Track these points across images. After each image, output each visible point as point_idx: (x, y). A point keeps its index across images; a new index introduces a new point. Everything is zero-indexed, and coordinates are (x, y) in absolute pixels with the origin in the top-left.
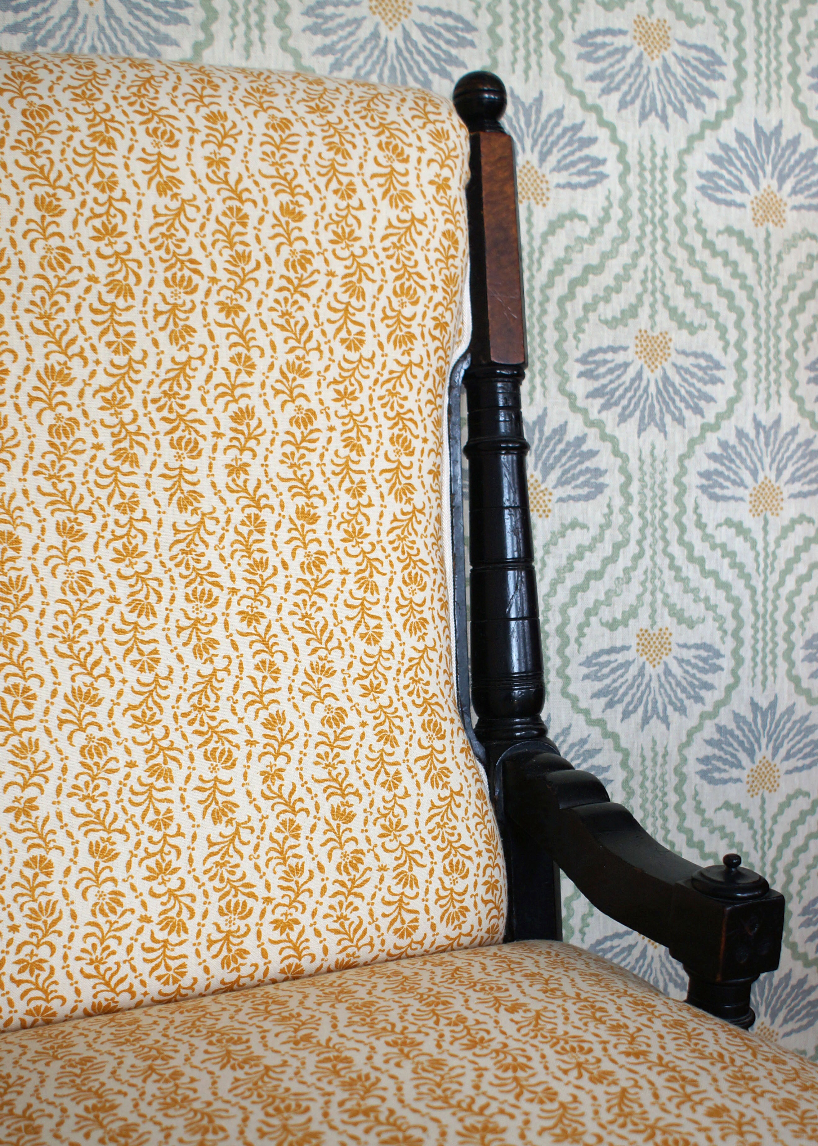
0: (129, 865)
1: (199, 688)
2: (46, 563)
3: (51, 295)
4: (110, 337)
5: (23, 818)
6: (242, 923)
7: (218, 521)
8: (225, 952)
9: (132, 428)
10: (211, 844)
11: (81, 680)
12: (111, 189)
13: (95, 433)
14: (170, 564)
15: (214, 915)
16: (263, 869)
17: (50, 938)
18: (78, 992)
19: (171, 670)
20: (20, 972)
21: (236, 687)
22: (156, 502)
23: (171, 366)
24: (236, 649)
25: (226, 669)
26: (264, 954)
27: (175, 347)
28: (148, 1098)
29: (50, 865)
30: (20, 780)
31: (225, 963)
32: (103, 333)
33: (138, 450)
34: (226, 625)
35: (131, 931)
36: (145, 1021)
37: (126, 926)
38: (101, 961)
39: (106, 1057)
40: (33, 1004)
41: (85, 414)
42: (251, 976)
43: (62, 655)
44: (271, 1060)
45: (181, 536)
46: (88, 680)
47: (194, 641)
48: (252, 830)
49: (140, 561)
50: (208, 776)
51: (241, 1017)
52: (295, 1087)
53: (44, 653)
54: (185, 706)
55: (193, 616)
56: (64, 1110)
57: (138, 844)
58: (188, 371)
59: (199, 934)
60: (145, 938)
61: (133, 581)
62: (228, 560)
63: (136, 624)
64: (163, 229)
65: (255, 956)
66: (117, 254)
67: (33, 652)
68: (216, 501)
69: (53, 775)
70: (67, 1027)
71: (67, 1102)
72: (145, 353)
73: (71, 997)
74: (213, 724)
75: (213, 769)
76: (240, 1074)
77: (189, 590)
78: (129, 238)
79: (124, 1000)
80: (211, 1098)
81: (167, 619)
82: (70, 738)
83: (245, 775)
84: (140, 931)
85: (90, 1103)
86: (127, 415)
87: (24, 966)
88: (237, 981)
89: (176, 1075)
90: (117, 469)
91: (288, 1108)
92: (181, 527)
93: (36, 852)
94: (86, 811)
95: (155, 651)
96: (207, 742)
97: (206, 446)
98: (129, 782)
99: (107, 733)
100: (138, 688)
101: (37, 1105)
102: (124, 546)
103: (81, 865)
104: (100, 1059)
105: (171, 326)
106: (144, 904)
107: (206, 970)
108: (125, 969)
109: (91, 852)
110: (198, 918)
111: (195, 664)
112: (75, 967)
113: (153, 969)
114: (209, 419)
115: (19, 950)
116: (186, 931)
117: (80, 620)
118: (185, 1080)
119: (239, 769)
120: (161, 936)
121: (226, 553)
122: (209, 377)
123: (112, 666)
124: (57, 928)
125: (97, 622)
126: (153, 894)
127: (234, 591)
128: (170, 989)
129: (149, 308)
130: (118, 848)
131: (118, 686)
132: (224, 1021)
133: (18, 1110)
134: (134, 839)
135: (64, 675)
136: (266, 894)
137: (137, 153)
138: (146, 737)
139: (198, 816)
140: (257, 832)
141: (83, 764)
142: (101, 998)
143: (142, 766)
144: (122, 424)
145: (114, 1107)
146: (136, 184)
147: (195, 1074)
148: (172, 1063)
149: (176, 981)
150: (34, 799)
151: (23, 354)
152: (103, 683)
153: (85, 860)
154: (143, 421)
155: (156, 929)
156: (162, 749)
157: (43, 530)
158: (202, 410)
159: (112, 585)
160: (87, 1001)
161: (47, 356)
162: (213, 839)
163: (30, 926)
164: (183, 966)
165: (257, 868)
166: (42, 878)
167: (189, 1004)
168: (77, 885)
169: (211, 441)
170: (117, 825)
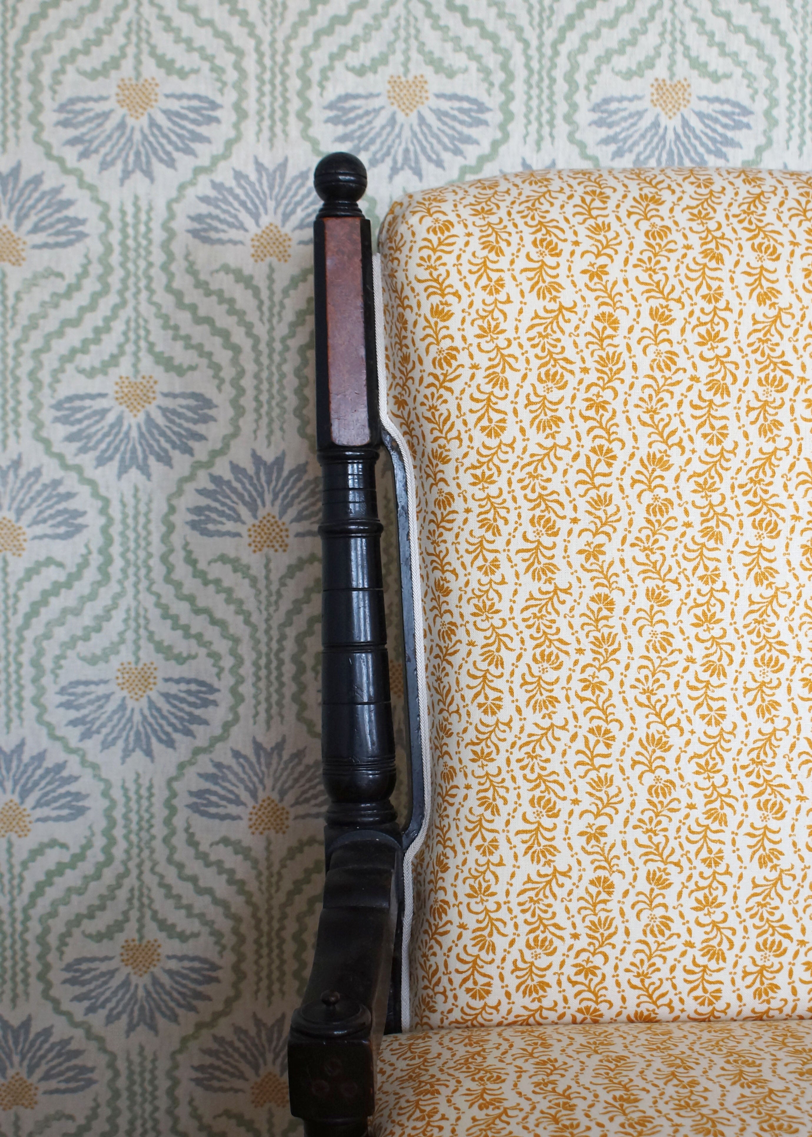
0: (680, 895)
1: (759, 744)
2: (634, 623)
3: (658, 393)
4: (707, 429)
5: (593, 842)
6: (776, 961)
7: (790, 595)
8: (757, 984)
9: (720, 510)
10: (756, 886)
11: (656, 728)
12: (717, 300)
13: (686, 512)
14: (743, 632)
15: (751, 949)
16: (801, 913)
17: (604, 949)
18: (624, 999)
19: (735, 726)
20: (577, 974)
21: (793, 747)
22: (736, 576)
23: (759, 455)
24: (796, 711)
25: (785, 730)
26: (794, 992)
27: (763, 439)
28: (666, 1098)
29: (612, 886)
30: (594, 809)
31: (758, 994)
32: (700, 426)
33: (723, 529)
34: (789, 689)
35: (675, 953)
36: (677, 1033)
37: (672, 948)
38: (646, 976)
39: (638, 1059)
40: (585, 1004)
41: (679, 496)
42: (781, 1010)
43: (641, 705)
44: (777, 1085)
45: (755, 607)
46: (662, 728)
47: (759, 702)
48: (794, 877)
49: (717, 627)
50: (759, 824)
51: (760, 1044)
52: (791, 1111)
53: (625, 701)
54: (744, 759)
55: (759, 679)
56: (596, 1096)
57: (690, 877)
58: (774, 461)
59: (736, 964)
60: (687, 961)
61: (708, 644)
62: (796, 631)
63: (708, 682)
64: (760, 335)
65: (785, 992)
66: (717, 357)
67: (616, 699)
68: (790, 577)
69: (623, 808)
70: (610, 1029)
71: (600, 1090)
72: (736, 444)
73: (618, 1003)
74: (769, 777)
75: (765, 818)
76: (747, 1092)
77: (759, 656)
78: (729, 343)
79: (663, 1013)
80: (718, 1107)
81: (736, 680)
82: (640, 777)
83: (793, 827)
84: (684, 954)
85: (618, 1094)
86: (716, 498)
87: (580, 969)
88: (767, 1012)
89: (694, 1083)
90: (703, 545)
91: (780, 1127)
92: (756, 598)
93: (601, 873)
94: (647, 843)
95: (723, 708)
96: (761, 793)
97: (784, 528)
98: (688, 822)
99: (674, 776)
100: (704, 739)
101: (575, 1088)
102: (704, 613)
103: (638, 889)
104: (633, 1059)
105: (761, 421)
106: (689, 931)
107: (740, 998)
108: (667, 986)
109: (648, 879)
110: (736, 950)
111: (757, 723)
112: (624, 977)
113: (692, 990)
114: (789, 504)
115: (577, 955)
116: (724, 960)
117: (659, 675)
118: (699, 1088)
119: (788, 821)
120: (702, 961)
121: (795, 625)
122: (792, 466)
123: (683, 718)
124: (612, 941)
125: (674, 678)
126: (698, 924)
127: (799, 659)
128: (705, 1009)
129: (743, 404)
130: (672, 878)
131: (687, 736)
132: (745, 1045)
133: (560, 1090)
134: (686, 872)
135: (641, 722)
136: (801, 937)
137: (743, 267)
138: (707, 784)
139: (746, 858)
140: (799, 880)
141: (650, 802)
142: (643, 1008)
143: (701, 808)
144: (711, 506)
145: (637, 1100)
146: (739, 295)
147: (709, 1085)
148: (692, 1073)
149: (711, 1003)
150: (604, 827)
151: (630, 443)
152: (674, 732)
153: (643, 885)
154: (729, 504)
155: (698, 954)
156: (720, 795)
157: (635, 594)
158: (784, 495)
159: (690, 646)
160: (631, 1009)
161: (650, 445)
162: (758, 881)
163: (589, 936)
164: (719, 991)
165: (795, 912)
166: (604, 896)
167: (718, 1026)
168: (633, 906)
169: (790, 523)
170: (674, 858)
